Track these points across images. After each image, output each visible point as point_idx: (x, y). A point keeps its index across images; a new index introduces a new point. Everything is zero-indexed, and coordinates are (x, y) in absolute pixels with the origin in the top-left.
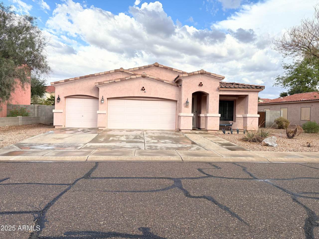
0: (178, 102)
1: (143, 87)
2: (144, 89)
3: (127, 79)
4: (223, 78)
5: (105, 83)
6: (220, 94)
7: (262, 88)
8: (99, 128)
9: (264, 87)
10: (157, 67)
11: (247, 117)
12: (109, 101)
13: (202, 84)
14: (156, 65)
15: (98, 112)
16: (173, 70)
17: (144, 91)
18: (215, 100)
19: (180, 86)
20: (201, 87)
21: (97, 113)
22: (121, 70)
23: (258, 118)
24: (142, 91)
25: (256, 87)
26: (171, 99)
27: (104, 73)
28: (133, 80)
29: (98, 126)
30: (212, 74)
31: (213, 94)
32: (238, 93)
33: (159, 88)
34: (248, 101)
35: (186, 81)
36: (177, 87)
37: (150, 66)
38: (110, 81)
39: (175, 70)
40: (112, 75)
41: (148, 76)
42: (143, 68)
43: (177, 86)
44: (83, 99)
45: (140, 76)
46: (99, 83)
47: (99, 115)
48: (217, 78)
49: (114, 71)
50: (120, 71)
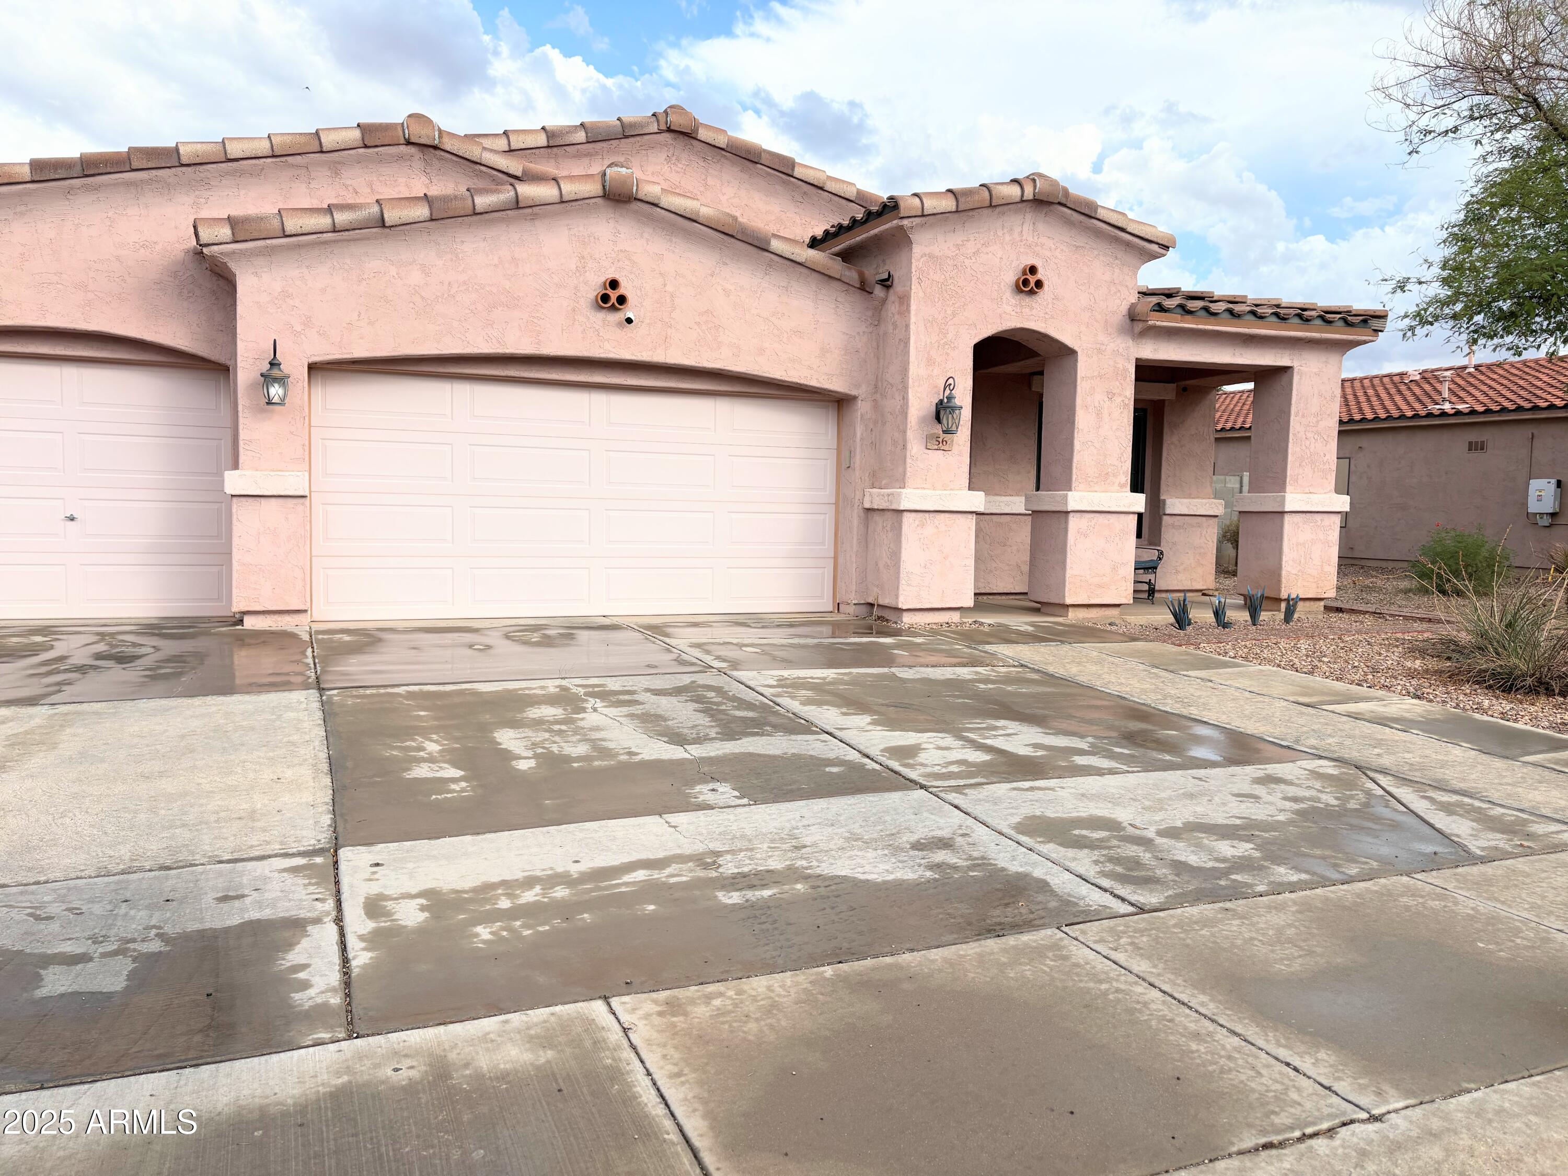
0: (863, 408)
1: (614, 284)
2: (622, 300)
3: (482, 201)
4: (1167, 248)
5: (291, 225)
6: (1139, 357)
7: (1375, 324)
8: (250, 623)
9: (1382, 317)
10: (681, 141)
11: (1283, 513)
12: (319, 392)
13: (1039, 276)
14: (675, 120)
15: (234, 482)
16: (798, 172)
17: (620, 316)
18: (1111, 396)
19: (879, 291)
20: (1027, 300)
21: (229, 489)
22: (420, 134)
23: (1337, 521)
24: (601, 315)
25: (1327, 317)
26: (814, 383)
27: (264, 147)
28: (534, 217)
29: (238, 606)
30: (1101, 214)
31: (1100, 351)
32: (1238, 351)
33: (727, 292)
34: (1290, 404)
35: (935, 249)
36: (858, 296)
37: (633, 125)
38: (341, 218)
39: (810, 176)
40: (337, 173)
41: (650, 190)
42: (581, 136)
43: (864, 287)
44: (71, 372)
45: (593, 188)
46: (232, 222)
47: (242, 514)
48: (1128, 244)
49: (357, 134)
50: (409, 143)
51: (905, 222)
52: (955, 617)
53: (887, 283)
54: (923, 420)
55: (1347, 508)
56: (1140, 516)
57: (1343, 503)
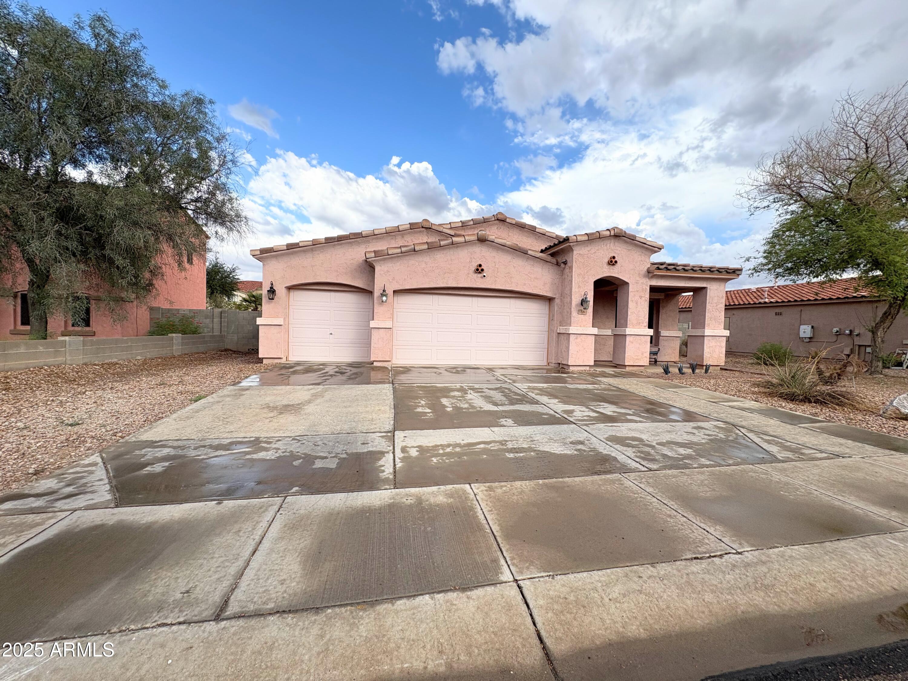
0: (557, 301)
1: (480, 265)
2: (482, 270)
3: (442, 243)
4: (661, 249)
5: (390, 252)
6: (651, 285)
7: (738, 272)
8: (375, 364)
9: (741, 270)
10: (502, 223)
11: (704, 336)
12: (396, 298)
13: (616, 259)
14: (500, 217)
15: (373, 324)
16: (537, 230)
17: (481, 275)
18: (641, 297)
19: (562, 265)
20: (612, 267)
21: (371, 326)
22: (426, 225)
23: (725, 339)
24: (476, 275)
25: (719, 270)
26: (541, 294)
27: (384, 231)
28: (458, 247)
29: (372, 359)
30: (637, 239)
31: (637, 283)
32: (687, 282)
33: (514, 267)
34: (706, 300)
35: (581, 252)
36: (556, 267)
37: (487, 219)
38: (404, 249)
39: (541, 231)
40: (403, 237)
41: (491, 238)
42: (472, 223)
43: (558, 264)
44: (333, 294)
45: (475, 238)
46: (375, 252)
47: (374, 333)
48: (647, 248)
49: (409, 226)
50: (423, 227)
51: (571, 244)
52: (588, 368)
53: (565, 263)
54: (577, 305)
55: (728, 335)
56: (651, 337)
57: (727, 333)
